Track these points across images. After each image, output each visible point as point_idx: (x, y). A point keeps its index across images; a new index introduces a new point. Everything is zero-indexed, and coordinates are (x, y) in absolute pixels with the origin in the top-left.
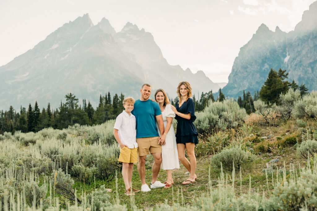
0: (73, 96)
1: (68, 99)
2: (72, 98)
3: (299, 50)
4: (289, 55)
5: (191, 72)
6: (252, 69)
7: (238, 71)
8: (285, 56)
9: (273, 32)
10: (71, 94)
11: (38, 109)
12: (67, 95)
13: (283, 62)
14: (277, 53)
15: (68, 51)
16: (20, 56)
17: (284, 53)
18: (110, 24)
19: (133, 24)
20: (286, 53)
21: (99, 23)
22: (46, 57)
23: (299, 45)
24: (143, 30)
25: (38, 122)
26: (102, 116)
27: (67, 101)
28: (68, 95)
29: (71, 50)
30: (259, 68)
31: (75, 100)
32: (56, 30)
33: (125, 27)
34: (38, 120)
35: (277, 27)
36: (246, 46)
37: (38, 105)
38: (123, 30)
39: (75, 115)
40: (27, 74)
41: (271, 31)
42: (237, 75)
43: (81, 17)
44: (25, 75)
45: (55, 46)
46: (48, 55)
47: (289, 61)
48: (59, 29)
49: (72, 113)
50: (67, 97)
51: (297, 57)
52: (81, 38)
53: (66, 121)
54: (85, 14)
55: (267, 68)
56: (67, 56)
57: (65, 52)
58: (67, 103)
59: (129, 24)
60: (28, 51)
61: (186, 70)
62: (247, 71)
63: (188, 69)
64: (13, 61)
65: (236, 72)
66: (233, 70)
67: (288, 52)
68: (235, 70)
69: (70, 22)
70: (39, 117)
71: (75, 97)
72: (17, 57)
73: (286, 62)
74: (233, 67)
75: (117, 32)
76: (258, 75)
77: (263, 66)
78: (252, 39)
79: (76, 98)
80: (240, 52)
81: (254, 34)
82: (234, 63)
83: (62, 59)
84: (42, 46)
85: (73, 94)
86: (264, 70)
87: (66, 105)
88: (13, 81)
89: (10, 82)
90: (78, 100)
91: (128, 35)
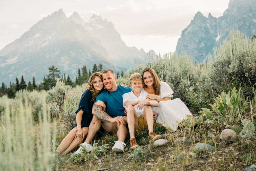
0: (55, 68)
1: (51, 71)
2: (55, 70)
3: (227, 30)
4: (220, 35)
5: (144, 51)
6: (192, 47)
7: (181, 49)
8: (216, 36)
9: (206, 18)
10: (53, 66)
12: (50, 67)
13: (215, 41)
14: (210, 34)
15: (47, 39)
16: (10, 44)
17: (216, 34)
18: (80, 17)
19: (98, 16)
20: (217, 34)
21: (71, 16)
22: (30, 44)
23: (227, 27)
24: (106, 20)
27: (50, 73)
29: (50, 38)
30: (197, 46)
31: (58, 71)
32: (38, 23)
33: (91, 18)
35: (210, 14)
36: (186, 29)
37: (24, 79)
38: (90, 20)
40: (16, 58)
41: (205, 17)
42: (180, 52)
43: (56, 12)
44: (14, 59)
45: (37, 35)
46: (32, 42)
47: (220, 39)
48: (40, 21)
50: (50, 69)
51: (226, 36)
52: (58, 28)
54: (60, 9)
55: (203, 46)
56: (47, 43)
57: (45, 40)
59: (94, 16)
60: (16, 40)
61: (141, 50)
62: (187, 49)
63: (142, 50)
64: (4, 48)
65: (180, 50)
66: (177, 48)
67: (219, 32)
68: (179, 49)
69: (48, 16)
72: (7, 45)
73: (217, 41)
74: (177, 46)
75: (85, 22)
76: (197, 52)
77: (200, 44)
78: (190, 24)
79: (58, 70)
80: (182, 34)
81: (192, 20)
82: (178, 43)
83: (43, 45)
84: (26, 36)
85: (55, 66)
86: (201, 48)
87: (49, 76)
88: (5, 64)
89: (3, 65)
90: (60, 72)
91: (94, 24)
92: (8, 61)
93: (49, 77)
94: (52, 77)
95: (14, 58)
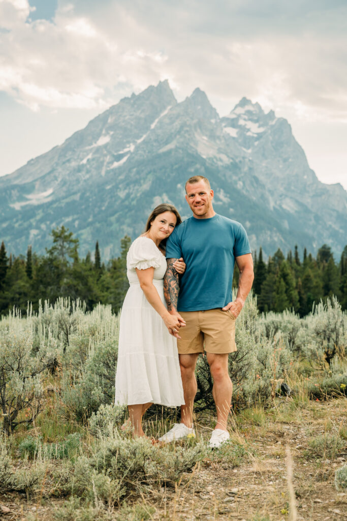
0: (67, 234)
1: (57, 239)
2: (66, 237)
10: (63, 228)
11: (6, 258)
12: (56, 231)
15: (126, 150)
16: (38, 158)
18: (209, 101)
19: (254, 103)
21: (187, 98)
22: (85, 161)
24: (272, 113)
25: (4, 285)
26: (120, 279)
27: (55, 244)
28: (58, 231)
29: (132, 148)
31: (73, 241)
32: (107, 111)
33: (236, 107)
34: (4, 282)
38: (233, 112)
39: (70, 274)
40: (50, 191)
43: (153, 86)
44: (46, 194)
45: (103, 140)
46: (90, 156)
48: (113, 108)
49: (64, 269)
50: (54, 234)
52: (153, 126)
53: (50, 288)
54: (162, 80)
56: (124, 159)
57: (121, 152)
58: (54, 248)
59: (244, 102)
60: (54, 148)
64: (25, 166)
69: (133, 95)
70: (7, 276)
71: (70, 235)
72: (32, 160)
75: (221, 116)
79: (73, 237)
83: (116, 164)
84: (79, 140)
85: (67, 230)
87: (53, 251)
88: (23, 204)
89: (17, 206)
90: (77, 243)
91: (241, 122)
92: (29, 196)
93: (51, 253)
94: (58, 253)
95: (45, 190)
